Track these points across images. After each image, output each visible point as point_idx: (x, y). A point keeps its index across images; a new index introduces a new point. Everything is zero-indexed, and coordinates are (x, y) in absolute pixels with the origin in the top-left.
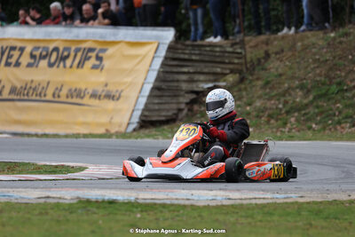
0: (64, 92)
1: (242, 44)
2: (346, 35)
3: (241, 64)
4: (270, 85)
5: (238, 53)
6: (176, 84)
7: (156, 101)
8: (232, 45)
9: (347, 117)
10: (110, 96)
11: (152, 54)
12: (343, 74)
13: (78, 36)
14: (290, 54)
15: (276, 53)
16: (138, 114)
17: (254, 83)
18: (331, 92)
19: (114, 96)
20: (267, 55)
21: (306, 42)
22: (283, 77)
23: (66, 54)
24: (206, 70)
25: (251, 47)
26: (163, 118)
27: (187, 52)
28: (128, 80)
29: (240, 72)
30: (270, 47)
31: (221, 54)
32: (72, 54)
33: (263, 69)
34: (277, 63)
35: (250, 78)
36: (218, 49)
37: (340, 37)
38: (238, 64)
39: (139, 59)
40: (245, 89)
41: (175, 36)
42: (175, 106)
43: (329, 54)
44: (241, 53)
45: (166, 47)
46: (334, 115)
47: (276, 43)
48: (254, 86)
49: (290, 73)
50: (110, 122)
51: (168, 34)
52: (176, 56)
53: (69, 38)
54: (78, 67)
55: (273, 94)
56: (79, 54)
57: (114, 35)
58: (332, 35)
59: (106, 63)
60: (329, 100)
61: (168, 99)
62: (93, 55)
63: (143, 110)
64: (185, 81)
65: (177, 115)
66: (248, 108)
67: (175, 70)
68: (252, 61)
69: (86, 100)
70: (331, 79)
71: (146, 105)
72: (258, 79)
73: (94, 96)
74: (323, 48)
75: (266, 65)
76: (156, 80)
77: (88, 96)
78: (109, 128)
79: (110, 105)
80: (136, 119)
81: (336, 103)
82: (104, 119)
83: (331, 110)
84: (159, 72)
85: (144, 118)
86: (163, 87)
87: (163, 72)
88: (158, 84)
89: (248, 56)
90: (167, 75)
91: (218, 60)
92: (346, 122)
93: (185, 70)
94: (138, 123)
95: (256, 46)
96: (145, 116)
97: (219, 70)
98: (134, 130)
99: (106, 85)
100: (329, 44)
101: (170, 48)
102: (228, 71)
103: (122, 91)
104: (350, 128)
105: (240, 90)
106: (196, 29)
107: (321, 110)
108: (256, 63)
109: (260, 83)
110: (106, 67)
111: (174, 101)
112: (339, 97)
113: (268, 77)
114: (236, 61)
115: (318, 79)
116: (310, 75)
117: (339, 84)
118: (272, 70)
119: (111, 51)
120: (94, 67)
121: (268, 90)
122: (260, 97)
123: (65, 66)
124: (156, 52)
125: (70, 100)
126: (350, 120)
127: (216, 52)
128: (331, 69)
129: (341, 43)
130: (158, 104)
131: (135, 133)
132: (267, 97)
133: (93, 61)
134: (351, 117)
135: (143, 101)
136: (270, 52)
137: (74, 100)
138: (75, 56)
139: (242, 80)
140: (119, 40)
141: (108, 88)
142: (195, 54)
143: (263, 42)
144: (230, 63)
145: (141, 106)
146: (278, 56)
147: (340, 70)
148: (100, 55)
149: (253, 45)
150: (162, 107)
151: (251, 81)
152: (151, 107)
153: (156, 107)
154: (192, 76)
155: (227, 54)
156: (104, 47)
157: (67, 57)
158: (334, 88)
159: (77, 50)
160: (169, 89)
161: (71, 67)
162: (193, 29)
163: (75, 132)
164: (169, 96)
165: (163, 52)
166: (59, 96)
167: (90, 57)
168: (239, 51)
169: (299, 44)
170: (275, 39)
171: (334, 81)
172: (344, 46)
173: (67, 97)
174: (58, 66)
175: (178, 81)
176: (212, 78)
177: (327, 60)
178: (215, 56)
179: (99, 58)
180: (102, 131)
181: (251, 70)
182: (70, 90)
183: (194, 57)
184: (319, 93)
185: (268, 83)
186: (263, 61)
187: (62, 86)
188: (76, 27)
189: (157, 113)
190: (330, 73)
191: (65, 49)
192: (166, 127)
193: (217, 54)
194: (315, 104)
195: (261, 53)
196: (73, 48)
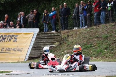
0: (5, 49)
1: (60, 33)
2: (93, 29)
3: (60, 39)
4: (69, 45)
5: (59, 36)
6: (40, 46)
7: (34, 51)
8: (57, 33)
9: (93, 55)
10: (19, 50)
11: (32, 37)
12: (92, 41)
13: (9, 32)
14: (75, 35)
15: (71, 35)
16: (28, 55)
17: (64, 45)
18: (88, 47)
19: (20, 50)
20: (68, 36)
21: (80, 32)
22: (73, 43)
23: (5, 37)
24: (49, 41)
25: (63, 34)
26: (36, 57)
27: (43, 36)
28: (25, 45)
29: (60, 42)
30: (69, 34)
31: (54, 36)
32: (7, 37)
33: (67, 40)
34: (71, 38)
35: (63, 43)
36: (53, 35)
37: (91, 30)
38: (59, 39)
39: (28, 38)
40: (62, 47)
41: (39, 31)
42: (39, 53)
43: (87, 35)
44: (60, 36)
45: (36, 34)
46: (90, 54)
47: (71, 32)
48: (64, 46)
49: (75, 41)
50: (19, 58)
51: (37, 30)
52: (40, 37)
53: (6, 32)
54: (9, 41)
55: (70, 48)
56: (9, 37)
57: (20, 31)
58: (88, 29)
59: (18, 40)
60: (88, 49)
61: (37, 51)
62: (14, 37)
63: (30, 54)
64: (42, 45)
65: (40, 55)
66: (62, 53)
67: (39, 41)
68: (63, 38)
69: (12, 52)
70: (88, 43)
71: (30, 52)
72: (65, 43)
73: (14, 50)
74: (86, 33)
75: (68, 39)
76: (33, 45)
77: (12, 50)
78: (19, 60)
79: (19, 53)
80: (27, 57)
81: (90, 50)
82: (17, 57)
83: (88, 52)
84: (34, 42)
85: (30, 57)
86: (36, 47)
87: (36, 42)
88: (34, 46)
89: (62, 36)
90: (37, 43)
91: (53, 38)
92: (93, 56)
93: (43, 41)
94: (28, 58)
95: (65, 33)
96: (30, 56)
97: (53, 41)
98: (27, 60)
99: (18, 47)
100: (87, 32)
101: (38, 35)
102: (56, 41)
103: (23, 48)
104: (94, 58)
105: (60, 47)
106: (46, 29)
107: (85, 53)
108: (64, 39)
109: (66, 45)
110: (18, 41)
111: (39, 51)
112: (91, 48)
113: (69, 43)
114: (58, 38)
115: (84, 43)
116: (82, 42)
117: (91, 44)
118: (70, 41)
119: (19, 36)
120: (14, 41)
121: (68, 47)
122: (66, 49)
123: (5, 41)
124: (33, 36)
125: (6, 52)
126: (94, 56)
127: (52, 35)
128: (88, 40)
129: (91, 32)
130: (34, 52)
131: (27, 61)
132: (68, 49)
133: (14, 39)
134: (95, 55)
135: (29, 51)
136: (69, 35)
137: (8, 52)
138: (8, 38)
139: (60, 44)
140: (21, 33)
141: (19, 48)
142: (45, 36)
143: (67, 32)
144: (56, 39)
145: (29, 53)
146: (71, 36)
147: (91, 40)
148: (16, 37)
149: (64, 33)
150: (35, 53)
151: (63, 44)
152: (32, 53)
153: (34, 53)
154: (45, 43)
155: (55, 36)
156: (17, 35)
157: (6, 38)
158: (89, 46)
159: (9, 36)
160: (37, 48)
161: (7, 41)
162: (45, 28)
163: (8, 62)
164: (38, 50)
165: (35, 36)
166: (3, 51)
167: (13, 38)
168: (59, 35)
169: (78, 32)
170: (70, 31)
171: (89, 43)
172: (92, 32)
173: (6, 51)
174: (3, 41)
175: (40, 45)
176: (51, 44)
177: (87, 37)
178: (52, 37)
179: (15, 38)
180: (17, 61)
181: (63, 41)
182: (7, 49)
183: (45, 37)
184: (85, 47)
185: (68, 45)
186: (67, 38)
187: (4, 47)
188: (8, 29)
189: (34, 55)
190: (88, 41)
191: (5, 36)
192: (37, 59)
193: (52, 36)
194: (83, 51)
195: (66, 36)
196: (7, 36)
